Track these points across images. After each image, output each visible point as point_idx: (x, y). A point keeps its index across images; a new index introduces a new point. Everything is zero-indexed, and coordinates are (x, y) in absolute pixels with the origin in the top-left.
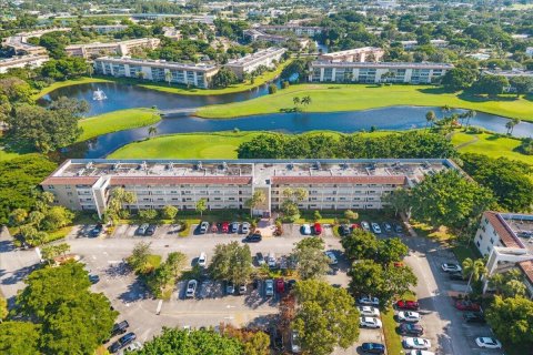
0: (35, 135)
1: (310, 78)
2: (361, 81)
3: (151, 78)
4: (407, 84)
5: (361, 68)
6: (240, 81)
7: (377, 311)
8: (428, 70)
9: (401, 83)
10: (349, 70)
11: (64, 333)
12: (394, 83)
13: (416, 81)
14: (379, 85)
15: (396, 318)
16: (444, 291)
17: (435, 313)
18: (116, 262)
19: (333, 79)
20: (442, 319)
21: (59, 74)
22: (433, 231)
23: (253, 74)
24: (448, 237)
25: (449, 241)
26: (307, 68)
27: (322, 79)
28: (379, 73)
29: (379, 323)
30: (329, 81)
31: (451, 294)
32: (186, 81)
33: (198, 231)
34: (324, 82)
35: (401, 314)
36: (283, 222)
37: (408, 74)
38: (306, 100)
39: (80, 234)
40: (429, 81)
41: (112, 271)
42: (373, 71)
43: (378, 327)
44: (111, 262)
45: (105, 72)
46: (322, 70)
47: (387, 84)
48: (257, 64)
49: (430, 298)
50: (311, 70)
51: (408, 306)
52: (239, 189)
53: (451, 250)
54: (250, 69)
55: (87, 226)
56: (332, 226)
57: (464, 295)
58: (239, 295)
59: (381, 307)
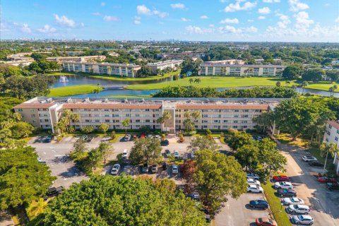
0: (17, 91)
1: (199, 73)
2: (232, 75)
3: (98, 72)
4: (261, 76)
5: (231, 67)
6: (155, 75)
7: (258, 182)
8: (273, 68)
9: (257, 76)
10: (223, 68)
11: (9, 183)
12: (252, 76)
13: (266, 75)
14: (243, 77)
15: (274, 187)
16: (307, 173)
17: (303, 185)
18: (60, 156)
19: (214, 74)
20: (310, 188)
21: (40, 69)
22: (292, 141)
23: (163, 71)
24: (303, 144)
25: (305, 146)
26: (197, 67)
27: (206, 74)
28: (243, 70)
29: (261, 189)
30: (211, 75)
31: (312, 174)
32: (121, 73)
33: (123, 140)
34: (208, 76)
35: (278, 184)
36: (184, 135)
37: (261, 71)
38: (198, 80)
39: (37, 141)
40: (275, 75)
41: (56, 160)
42: (238, 69)
43: (260, 192)
44: (56, 156)
45: (69, 70)
46: (207, 69)
47: (248, 76)
48: (166, 66)
49: (297, 177)
50: (200, 68)
51: (282, 179)
52: (153, 113)
53: (307, 151)
54: (162, 68)
55: (43, 137)
56: (219, 138)
57: (322, 174)
58: (152, 173)
59: (261, 180)
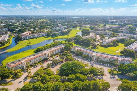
1: (23, 39)
2: (33, 38)
4: (41, 37)
9: (40, 37)
10: (30, 37)
13: (43, 36)
26: (21, 37)
27: (25, 39)
30: (27, 39)
37: (41, 35)
38: (30, 43)
42: (35, 36)
46: (25, 37)
47: (38, 37)
52: (44, 55)
